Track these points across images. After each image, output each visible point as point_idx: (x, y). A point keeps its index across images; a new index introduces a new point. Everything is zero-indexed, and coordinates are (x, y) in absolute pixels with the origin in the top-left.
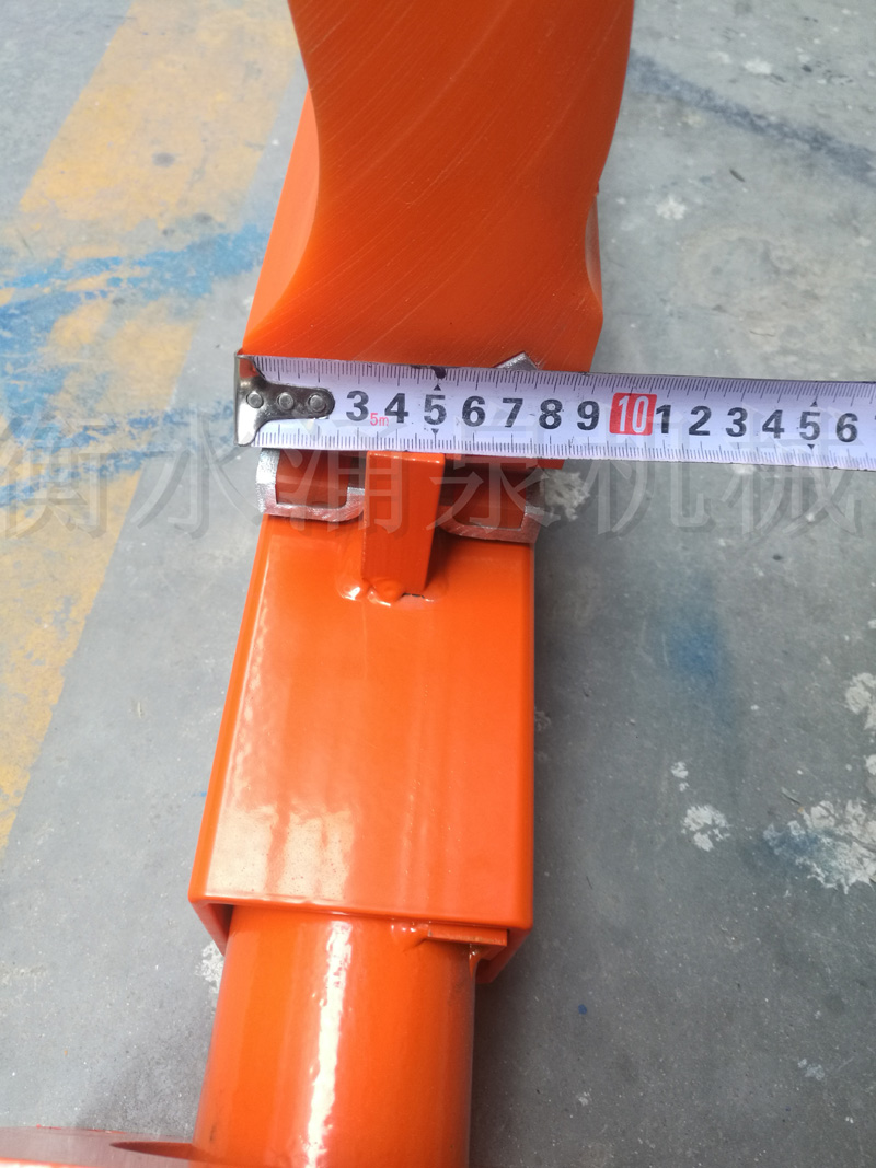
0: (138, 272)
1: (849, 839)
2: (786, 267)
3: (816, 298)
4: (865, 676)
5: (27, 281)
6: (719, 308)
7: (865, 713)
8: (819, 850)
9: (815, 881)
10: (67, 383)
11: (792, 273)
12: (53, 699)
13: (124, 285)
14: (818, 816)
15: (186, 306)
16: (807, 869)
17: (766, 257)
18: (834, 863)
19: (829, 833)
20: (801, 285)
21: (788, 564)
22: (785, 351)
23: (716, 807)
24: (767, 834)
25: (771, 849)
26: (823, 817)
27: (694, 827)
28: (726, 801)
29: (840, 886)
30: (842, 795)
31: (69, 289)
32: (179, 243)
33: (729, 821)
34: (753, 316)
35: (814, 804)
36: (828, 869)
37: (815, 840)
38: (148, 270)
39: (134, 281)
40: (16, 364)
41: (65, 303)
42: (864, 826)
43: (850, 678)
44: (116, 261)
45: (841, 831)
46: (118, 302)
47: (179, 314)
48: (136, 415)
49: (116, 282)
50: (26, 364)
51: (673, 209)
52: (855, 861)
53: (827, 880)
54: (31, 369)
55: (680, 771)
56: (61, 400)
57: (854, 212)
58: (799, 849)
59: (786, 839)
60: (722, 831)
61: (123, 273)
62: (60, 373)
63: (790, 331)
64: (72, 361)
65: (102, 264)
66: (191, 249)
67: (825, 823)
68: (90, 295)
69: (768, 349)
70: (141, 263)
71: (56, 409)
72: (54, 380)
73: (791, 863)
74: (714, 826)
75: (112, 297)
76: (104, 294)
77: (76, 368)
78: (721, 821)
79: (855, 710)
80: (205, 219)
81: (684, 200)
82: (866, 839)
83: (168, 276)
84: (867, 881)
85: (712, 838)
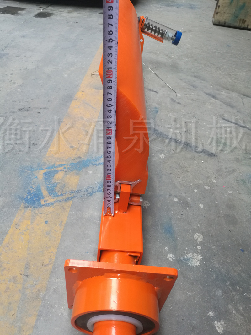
0: (69, 166)
1: (194, 259)
2: (183, 166)
3: (188, 171)
4: (197, 234)
5: (49, 168)
6: (171, 173)
7: (197, 239)
8: (190, 260)
9: (189, 265)
10: (58, 185)
11: (184, 167)
12: (60, 237)
13: (66, 169)
14: (189, 255)
15: (78, 173)
16: (188, 263)
17: (179, 164)
18: (192, 263)
19: (191, 258)
20: (185, 169)
21: (184, 216)
22: (183, 181)
23: (173, 254)
24: (181, 258)
25: (182, 260)
26: (190, 256)
27: (169, 257)
28: (174, 253)
29: (193, 266)
30: (193, 252)
31: (57, 169)
32: (76, 162)
33: (175, 256)
34: (177, 175)
35: (189, 254)
36: (191, 264)
37: (189, 259)
38: (71, 166)
39: (68, 168)
40: (48, 182)
41: (56, 172)
42: (197, 257)
43: (195, 234)
44: (65, 165)
45: (193, 258)
46: (66, 172)
47: (77, 174)
48: (71, 191)
49: (65, 168)
50: (50, 182)
51: (162, 156)
52: (195, 262)
53: (191, 265)
54: (51, 183)
55: (166, 248)
56: (57, 188)
57: (194, 157)
58: (186, 260)
59: (184, 259)
60: (174, 258)
61: (66, 167)
62: (57, 184)
63: (184, 177)
64: (58, 182)
65: (63, 165)
66: (78, 162)
67: (191, 256)
68: (60, 170)
69: (180, 180)
70: (69, 165)
71: (56, 190)
72: (56, 185)
73: (185, 263)
74: (172, 257)
75: (64, 171)
76: (63, 170)
77: (59, 183)
78: (174, 256)
79: (195, 239)
80: (80, 157)
81: (164, 155)
82: (197, 259)
83: (74, 167)
84: (197, 265)
85: (172, 259)
